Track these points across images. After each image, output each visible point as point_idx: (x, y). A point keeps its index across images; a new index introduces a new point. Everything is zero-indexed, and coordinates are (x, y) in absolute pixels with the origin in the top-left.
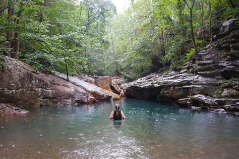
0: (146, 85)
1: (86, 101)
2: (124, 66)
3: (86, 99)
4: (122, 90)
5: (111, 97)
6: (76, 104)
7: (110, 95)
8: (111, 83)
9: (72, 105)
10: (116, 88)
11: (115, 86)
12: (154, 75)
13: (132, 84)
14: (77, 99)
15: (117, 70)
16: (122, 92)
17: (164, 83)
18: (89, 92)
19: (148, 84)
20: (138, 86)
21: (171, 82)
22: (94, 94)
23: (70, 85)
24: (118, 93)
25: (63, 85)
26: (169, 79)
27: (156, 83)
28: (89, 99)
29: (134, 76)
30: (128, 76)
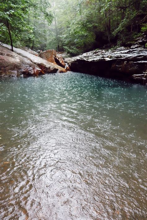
0: (95, 59)
1: (32, 73)
2: (66, 41)
3: (33, 71)
4: (67, 64)
5: (58, 70)
6: (22, 75)
7: (56, 68)
8: (55, 57)
9: (17, 76)
10: (61, 62)
11: (60, 60)
12: (100, 50)
13: (78, 58)
14: (23, 70)
15: (59, 46)
16: (67, 66)
17: (116, 57)
18: (35, 63)
19: (97, 58)
20: (85, 59)
21: (124, 56)
22: (40, 65)
23: (15, 55)
24: (63, 67)
25: (8, 55)
26: (121, 53)
27: (108, 57)
28: (35, 71)
29: (77, 52)
30: (71, 51)
